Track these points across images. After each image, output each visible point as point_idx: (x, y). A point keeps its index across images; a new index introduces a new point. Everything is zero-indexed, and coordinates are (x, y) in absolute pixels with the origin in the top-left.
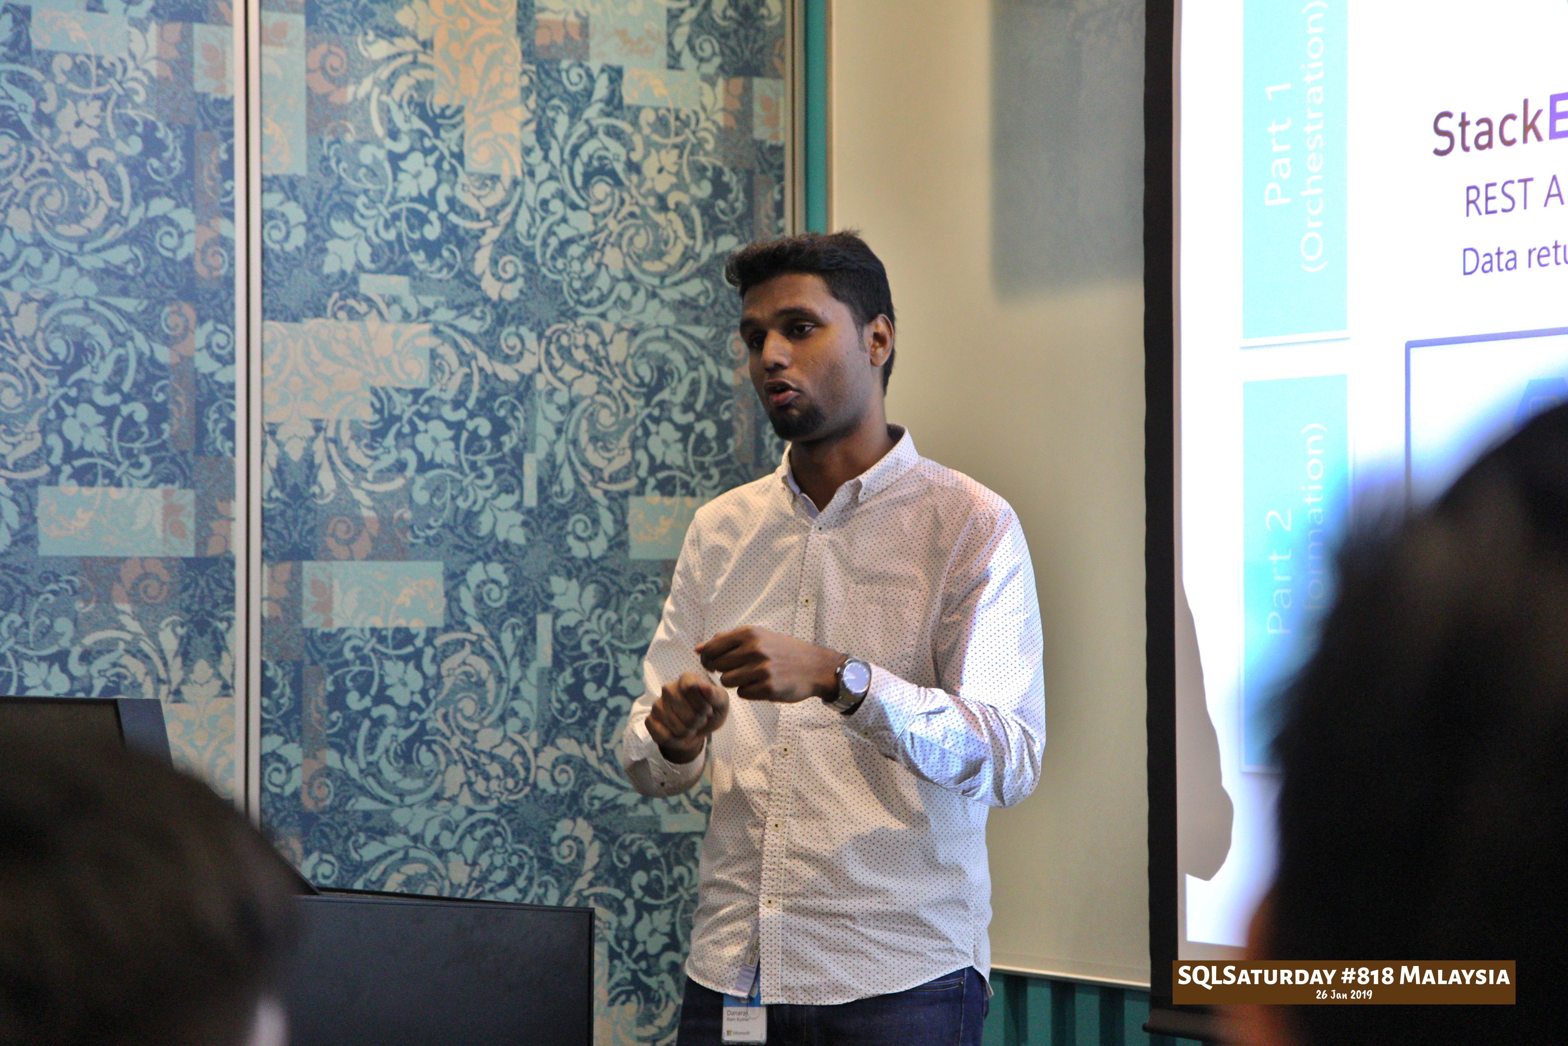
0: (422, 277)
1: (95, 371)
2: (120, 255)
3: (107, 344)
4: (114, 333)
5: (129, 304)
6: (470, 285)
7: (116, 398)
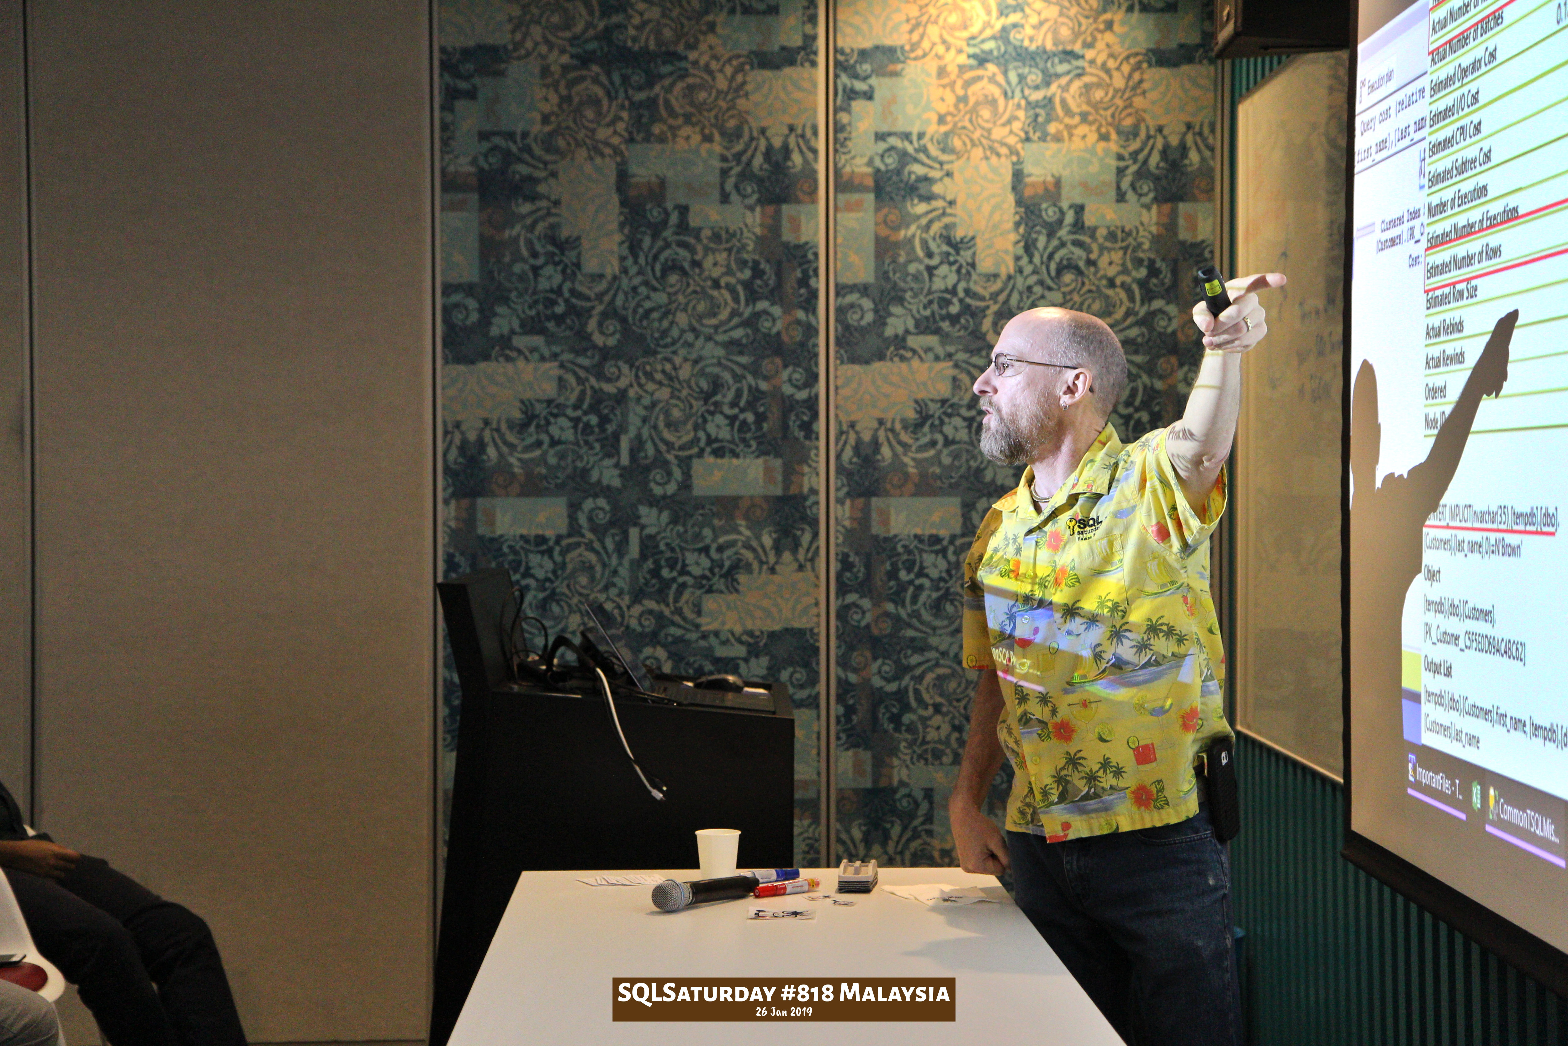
0: (947, 335)
1: (724, 396)
2: (738, 333)
3: (731, 381)
4: (735, 376)
5: (743, 360)
6: (978, 338)
7: (736, 411)
